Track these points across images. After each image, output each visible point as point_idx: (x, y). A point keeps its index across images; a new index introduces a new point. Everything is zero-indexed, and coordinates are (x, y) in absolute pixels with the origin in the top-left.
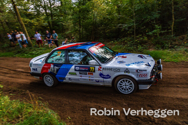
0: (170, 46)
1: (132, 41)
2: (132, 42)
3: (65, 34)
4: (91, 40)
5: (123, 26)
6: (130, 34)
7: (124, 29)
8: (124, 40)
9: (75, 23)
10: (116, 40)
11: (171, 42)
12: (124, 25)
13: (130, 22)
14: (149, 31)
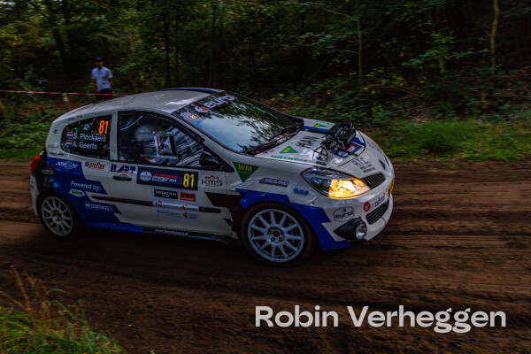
0: (485, 103)
1: (350, 92)
2: (352, 96)
5: (317, 39)
6: (344, 68)
7: (320, 51)
8: (324, 89)
9: (149, 33)
10: (295, 88)
11: (491, 92)
12: (322, 37)
14: (411, 55)
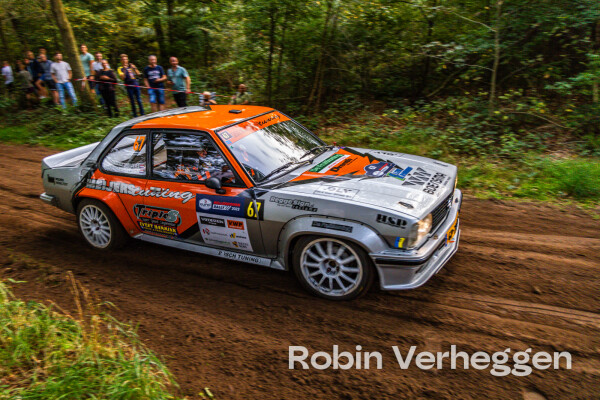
1: (477, 115)
2: (480, 119)
3: (214, 72)
4: (311, 99)
5: (444, 50)
6: (473, 86)
7: (447, 64)
8: (446, 109)
9: (254, 30)
10: (412, 104)
12: (452, 47)
13: (478, 37)
14: (558, 77)
